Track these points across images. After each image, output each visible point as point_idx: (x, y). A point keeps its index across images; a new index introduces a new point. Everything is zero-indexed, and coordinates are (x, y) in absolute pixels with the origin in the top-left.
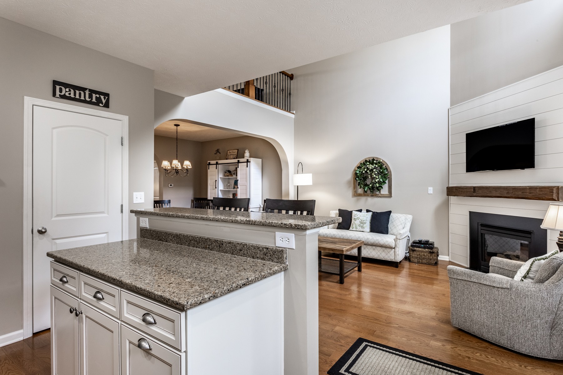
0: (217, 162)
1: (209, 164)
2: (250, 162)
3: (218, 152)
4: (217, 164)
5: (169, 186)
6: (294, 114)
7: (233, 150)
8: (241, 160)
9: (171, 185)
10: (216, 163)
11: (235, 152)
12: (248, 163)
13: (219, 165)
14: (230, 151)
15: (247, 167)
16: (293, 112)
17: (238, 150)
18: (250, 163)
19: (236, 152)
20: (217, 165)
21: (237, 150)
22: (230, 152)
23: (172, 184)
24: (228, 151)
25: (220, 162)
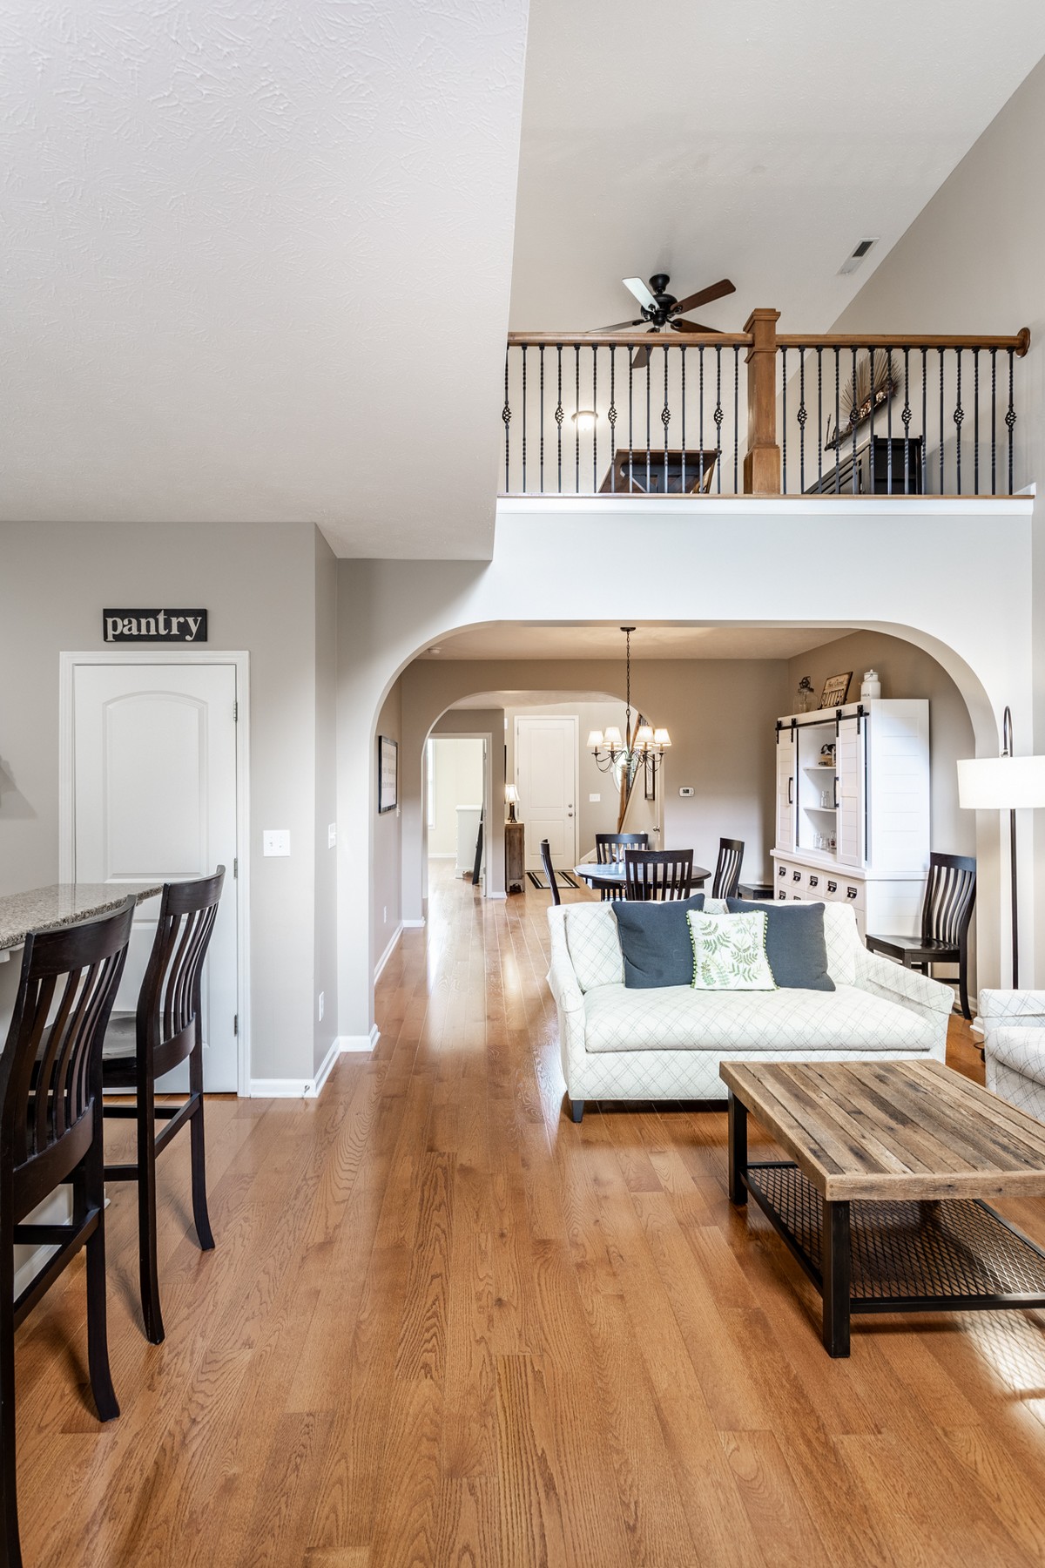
0: (794, 721)
1: (780, 727)
2: (868, 714)
3: (806, 686)
4: (794, 724)
5: (682, 794)
6: (1032, 497)
7: (838, 678)
8: (850, 709)
9: (687, 791)
10: (791, 725)
11: (842, 683)
12: (862, 719)
13: (800, 729)
14: (833, 681)
15: (859, 732)
16: (1029, 490)
17: (851, 674)
18: (868, 717)
19: (845, 683)
20: (795, 730)
21: (846, 677)
22: (830, 685)
23: (690, 789)
24: (828, 683)
25: (803, 718)
